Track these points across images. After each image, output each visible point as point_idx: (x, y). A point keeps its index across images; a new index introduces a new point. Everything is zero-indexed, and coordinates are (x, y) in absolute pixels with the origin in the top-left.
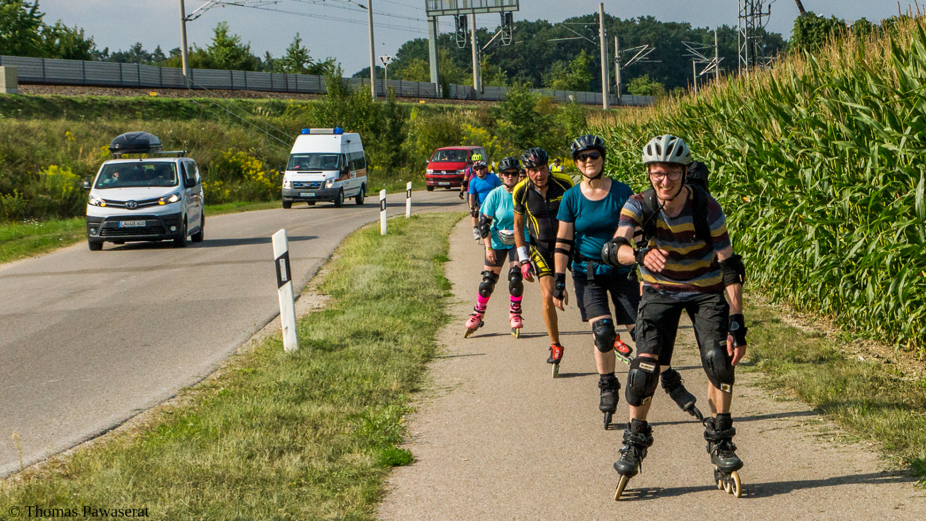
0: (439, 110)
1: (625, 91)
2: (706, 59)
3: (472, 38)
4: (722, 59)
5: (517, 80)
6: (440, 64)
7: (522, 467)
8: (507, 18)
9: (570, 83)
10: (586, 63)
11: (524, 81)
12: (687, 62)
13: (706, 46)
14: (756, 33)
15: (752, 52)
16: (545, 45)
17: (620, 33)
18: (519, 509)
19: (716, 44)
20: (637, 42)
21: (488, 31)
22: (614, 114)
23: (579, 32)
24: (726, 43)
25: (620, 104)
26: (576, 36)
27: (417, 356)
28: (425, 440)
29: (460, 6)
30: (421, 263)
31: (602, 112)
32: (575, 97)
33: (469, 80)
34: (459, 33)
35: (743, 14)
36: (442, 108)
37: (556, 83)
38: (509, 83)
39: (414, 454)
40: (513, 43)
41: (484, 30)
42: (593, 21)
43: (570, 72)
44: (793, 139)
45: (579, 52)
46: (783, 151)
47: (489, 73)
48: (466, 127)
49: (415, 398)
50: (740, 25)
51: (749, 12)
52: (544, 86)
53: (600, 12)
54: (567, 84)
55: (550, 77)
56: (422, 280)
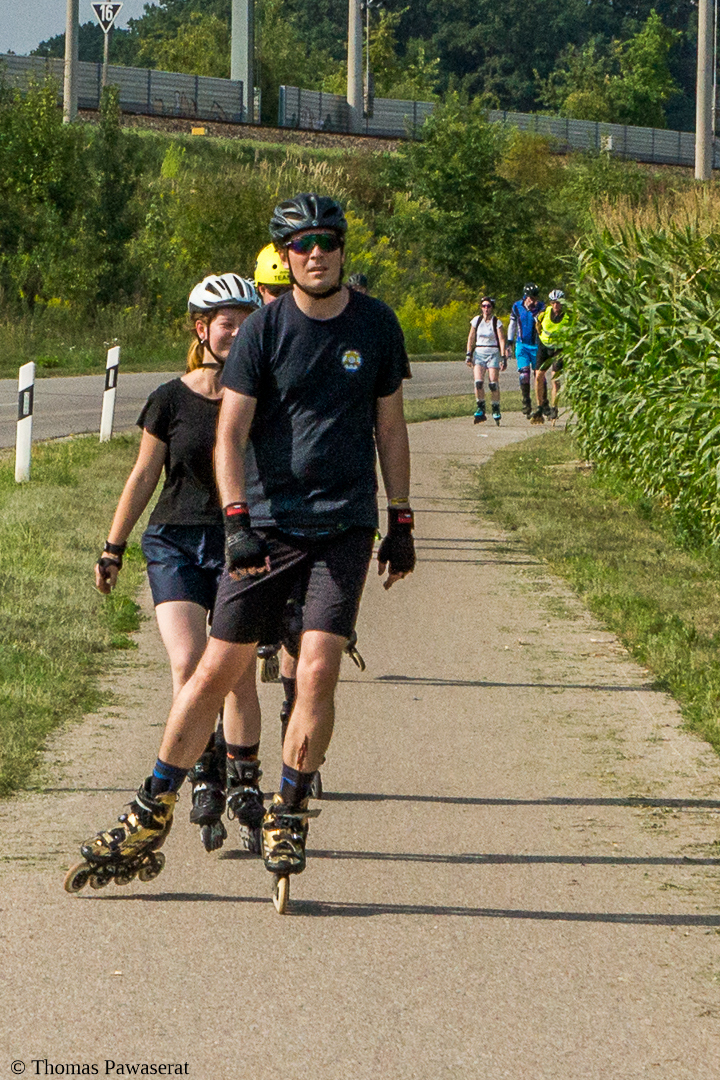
0: (241, 155)
5: (462, 84)
9: (610, 101)
10: (662, 46)
33: (336, 78)
36: (249, 151)
37: (573, 99)
45: (643, 17)
52: (540, 106)
54: (600, 104)
55: (558, 82)
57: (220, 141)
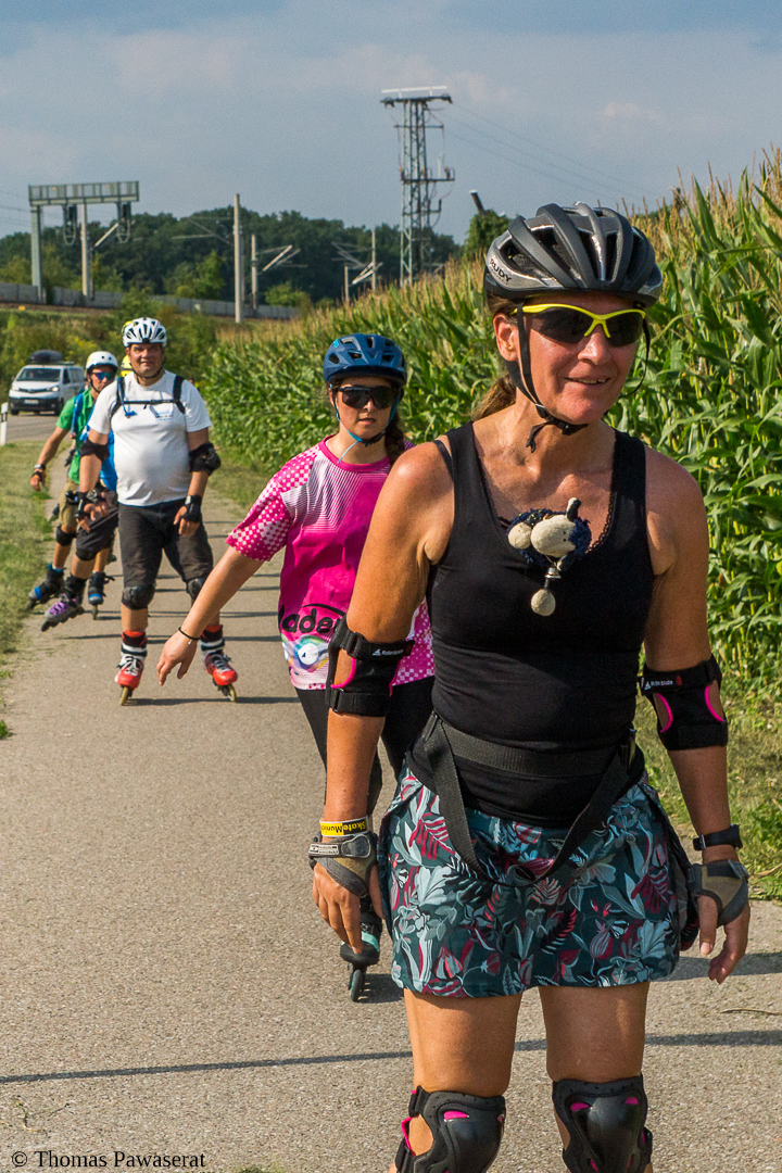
0: (41, 318)
1: (262, 301)
2: (360, 265)
3: (83, 233)
4: (381, 264)
5: (134, 284)
6: (45, 263)
7: (135, 747)
8: (125, 210)
9: (196, 290)
10: (217, 266)
11: (142, 287)
12: (338, 267)
13: (361, 249)
14: (424, 234)
15: (416, 257)
16: (169, 244)
17: (259, 232)
18: (130, 796)
19: (374, 246)
20: (279, 243)
21: (101, 226)
22: (250, 329)
23: (209, 228)
24: (386, 246)
25: (255, 316)
26: (205, 233)
27: (12, 610)
28: (21, 710)
29: (70, 193)
30: (19, 501)
31: (235, 325)
32: (202, 306)
33: (77, 284)
34: (67, 226)
35: (408, 210)
36: (45, 316)
37: (180, 289)
38: (126, 288)
39: (8, 727)
40: (130, 240)
41: (96, 225)
42: (225, 215)
43: (198, 276)
44: (467, 363)
45: (208, 252)
46: (455, 378)
47: (101, 275)
48: (73, 340)
49: (10, 660)
50: (404, 225)
51: (415, 208)
52: (166, 293)
53: (235, 205)
54: (191, 291)
55: (173, 282)
56: (18, 520)
57: (32, 312)
